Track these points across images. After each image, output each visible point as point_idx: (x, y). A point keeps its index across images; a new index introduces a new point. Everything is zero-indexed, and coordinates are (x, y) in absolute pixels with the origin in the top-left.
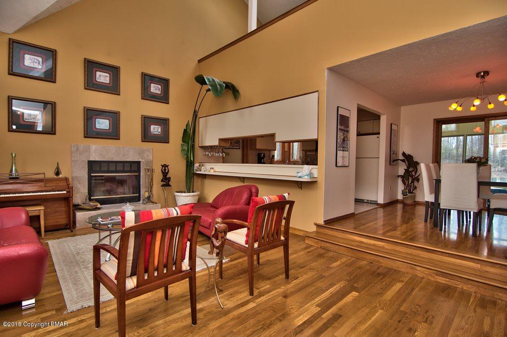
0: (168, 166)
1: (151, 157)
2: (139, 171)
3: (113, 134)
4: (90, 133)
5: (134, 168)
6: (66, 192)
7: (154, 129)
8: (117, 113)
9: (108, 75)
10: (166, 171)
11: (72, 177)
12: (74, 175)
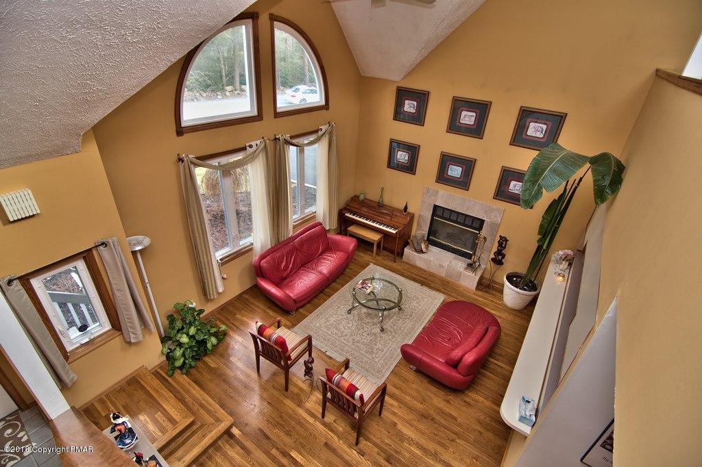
0: (506, 241)
1: (499, 220)
2: (480, 229)
3: (463, 183)
4: (443, 178)
5: (476, 224)
6: (394, 232)
7: (515, 186)
8: (472, 161)
9: (474, 114)
10: (503, 245)
11: (420, 216)
12: (422, 214)
